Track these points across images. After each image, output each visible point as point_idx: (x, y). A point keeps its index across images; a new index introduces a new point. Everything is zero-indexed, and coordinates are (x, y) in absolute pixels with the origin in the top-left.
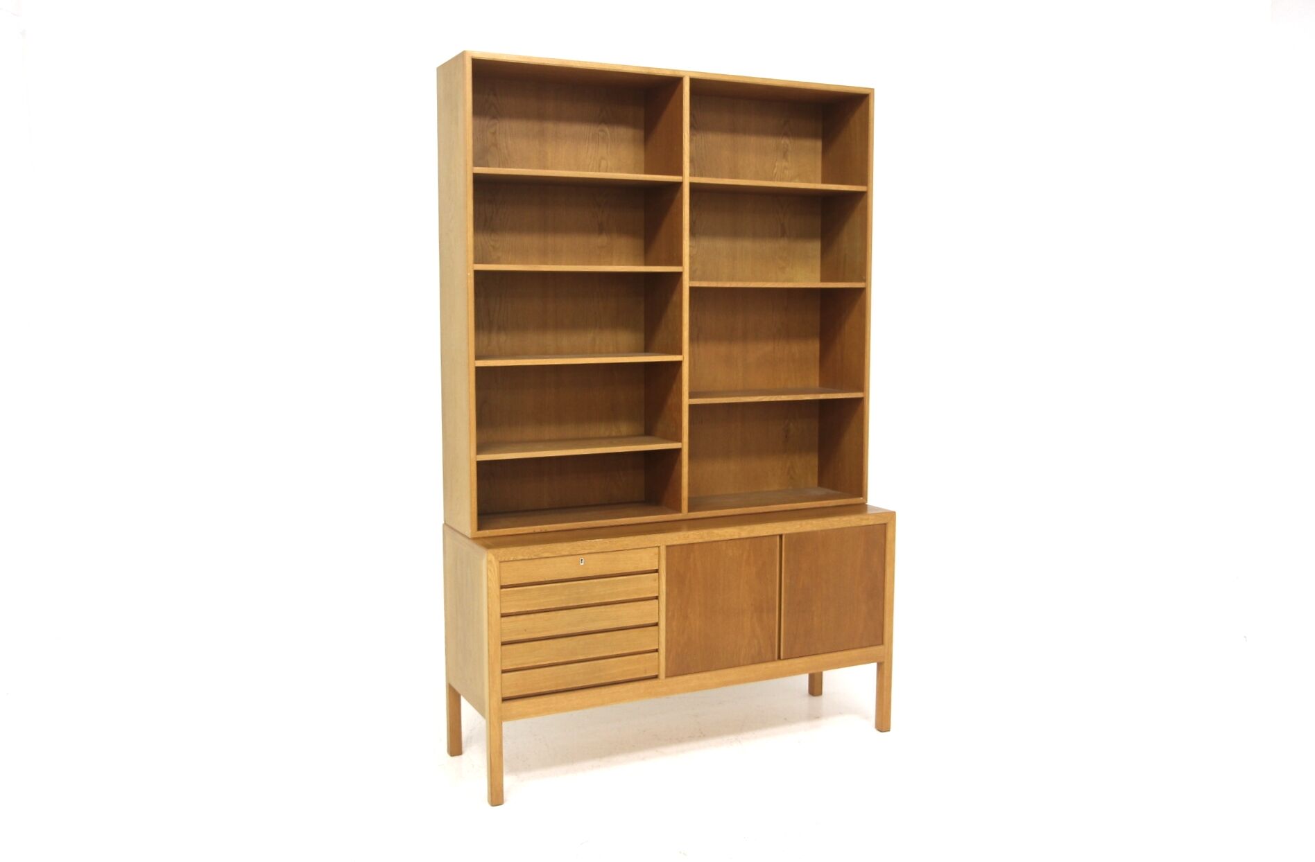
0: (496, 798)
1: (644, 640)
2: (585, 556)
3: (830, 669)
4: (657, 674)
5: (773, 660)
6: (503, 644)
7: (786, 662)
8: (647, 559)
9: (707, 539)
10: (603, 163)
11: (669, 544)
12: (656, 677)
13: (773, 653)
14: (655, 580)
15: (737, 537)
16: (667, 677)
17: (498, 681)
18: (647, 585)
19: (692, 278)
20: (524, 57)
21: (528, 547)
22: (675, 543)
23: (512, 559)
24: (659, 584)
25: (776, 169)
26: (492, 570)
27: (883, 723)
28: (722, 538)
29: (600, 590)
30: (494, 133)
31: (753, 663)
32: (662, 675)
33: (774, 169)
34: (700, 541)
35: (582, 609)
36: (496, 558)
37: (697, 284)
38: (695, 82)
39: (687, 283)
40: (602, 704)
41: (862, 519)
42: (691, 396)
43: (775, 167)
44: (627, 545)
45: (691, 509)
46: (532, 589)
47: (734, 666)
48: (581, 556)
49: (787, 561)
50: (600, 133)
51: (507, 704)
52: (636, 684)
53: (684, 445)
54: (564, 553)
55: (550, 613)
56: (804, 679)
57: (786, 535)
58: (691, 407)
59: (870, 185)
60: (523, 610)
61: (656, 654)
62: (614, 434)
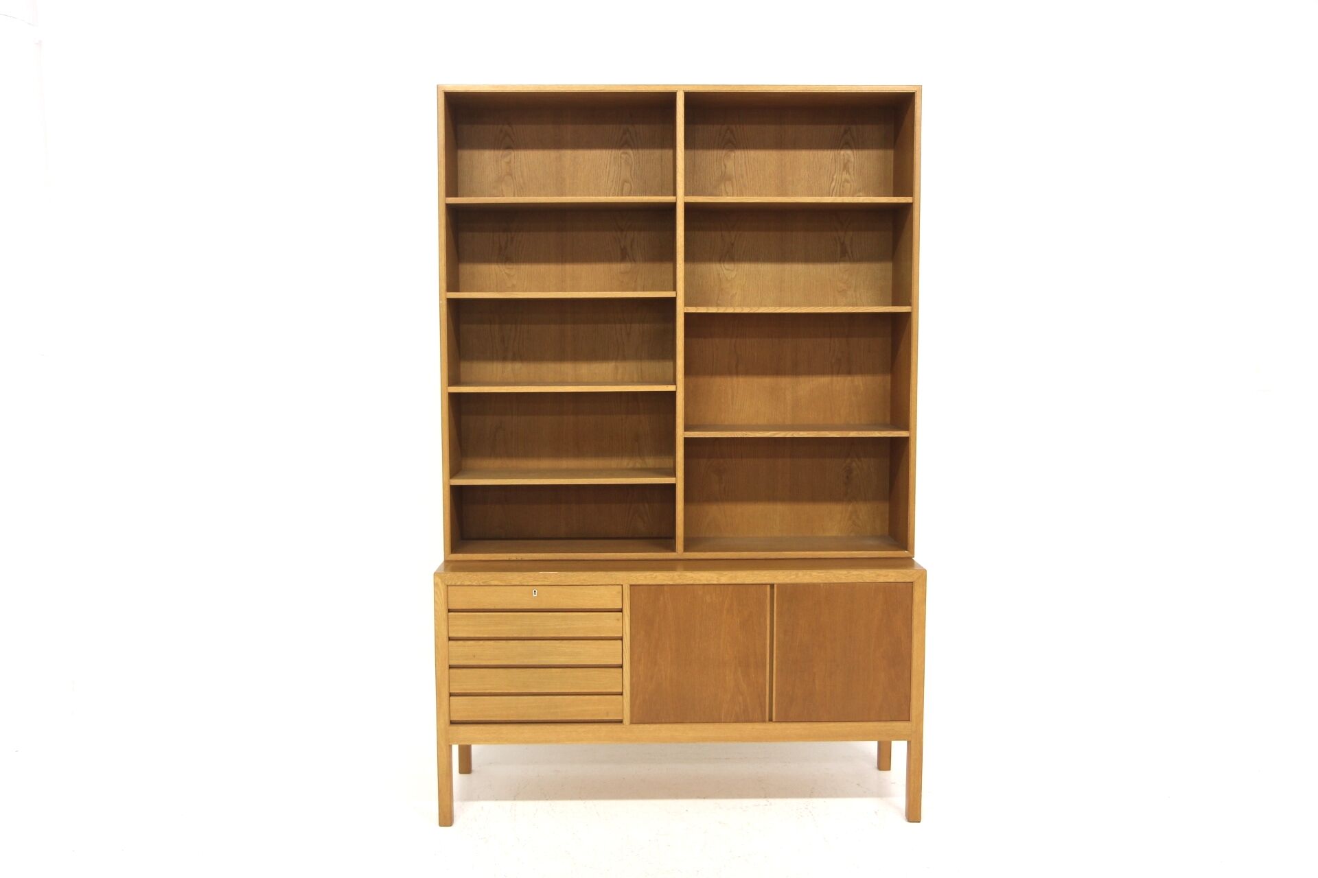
0: (446, 818)
1: (607, 680)
2: (539, 587)
3: (837, 740)
4: (620, 718)
5: (764, 721)
6: (451, 667)
7: (777, 725)
8: (609, 597)
9: (679, 582)
10: (627, 186)
11: (633, 583)
12: (621, 722)
13: (763, 713)
14: (618, 620)
15: (715, 582)
16: (632, 723)
17: (445, 703)
18: (610, 624)
19: (686, 304)
20: (498, 86)
21: (475, 574)
22: (640, 583)
23: (459, 583)
24: (622, 625)
25: (833, 184)
26: (439, 593)
27: (913, 814)
28: (698, 582)
29: (554, 625)
30: (509, 163)
31: (737, 721)
32: (627, 720)
33: (831, 183)
34: (671, 583)
35: (536, 642)
36: (442, 582)
37: (692, 310)
38: (689, 96)
39: (681, 310)
40: (558, 741)
41: (878, 575)
42: (686, 428)
43: (833, 180)
44: (585, 580)
45: (686, 549)
46: (479, 616)
47: (714, 722)
48: (535, 587)
49: (779, 614)
50: (622, 156)
51: (454, 728)
52: (596, 726)
53: (679, 481)
54: (514, 583)
55: (497, 641)
56: (872, 747)
57: (779, 585)
58: (687, 441)
59: (916, 194)
60: (472, 635)
61: (620, 697)
62: (638, 465)
